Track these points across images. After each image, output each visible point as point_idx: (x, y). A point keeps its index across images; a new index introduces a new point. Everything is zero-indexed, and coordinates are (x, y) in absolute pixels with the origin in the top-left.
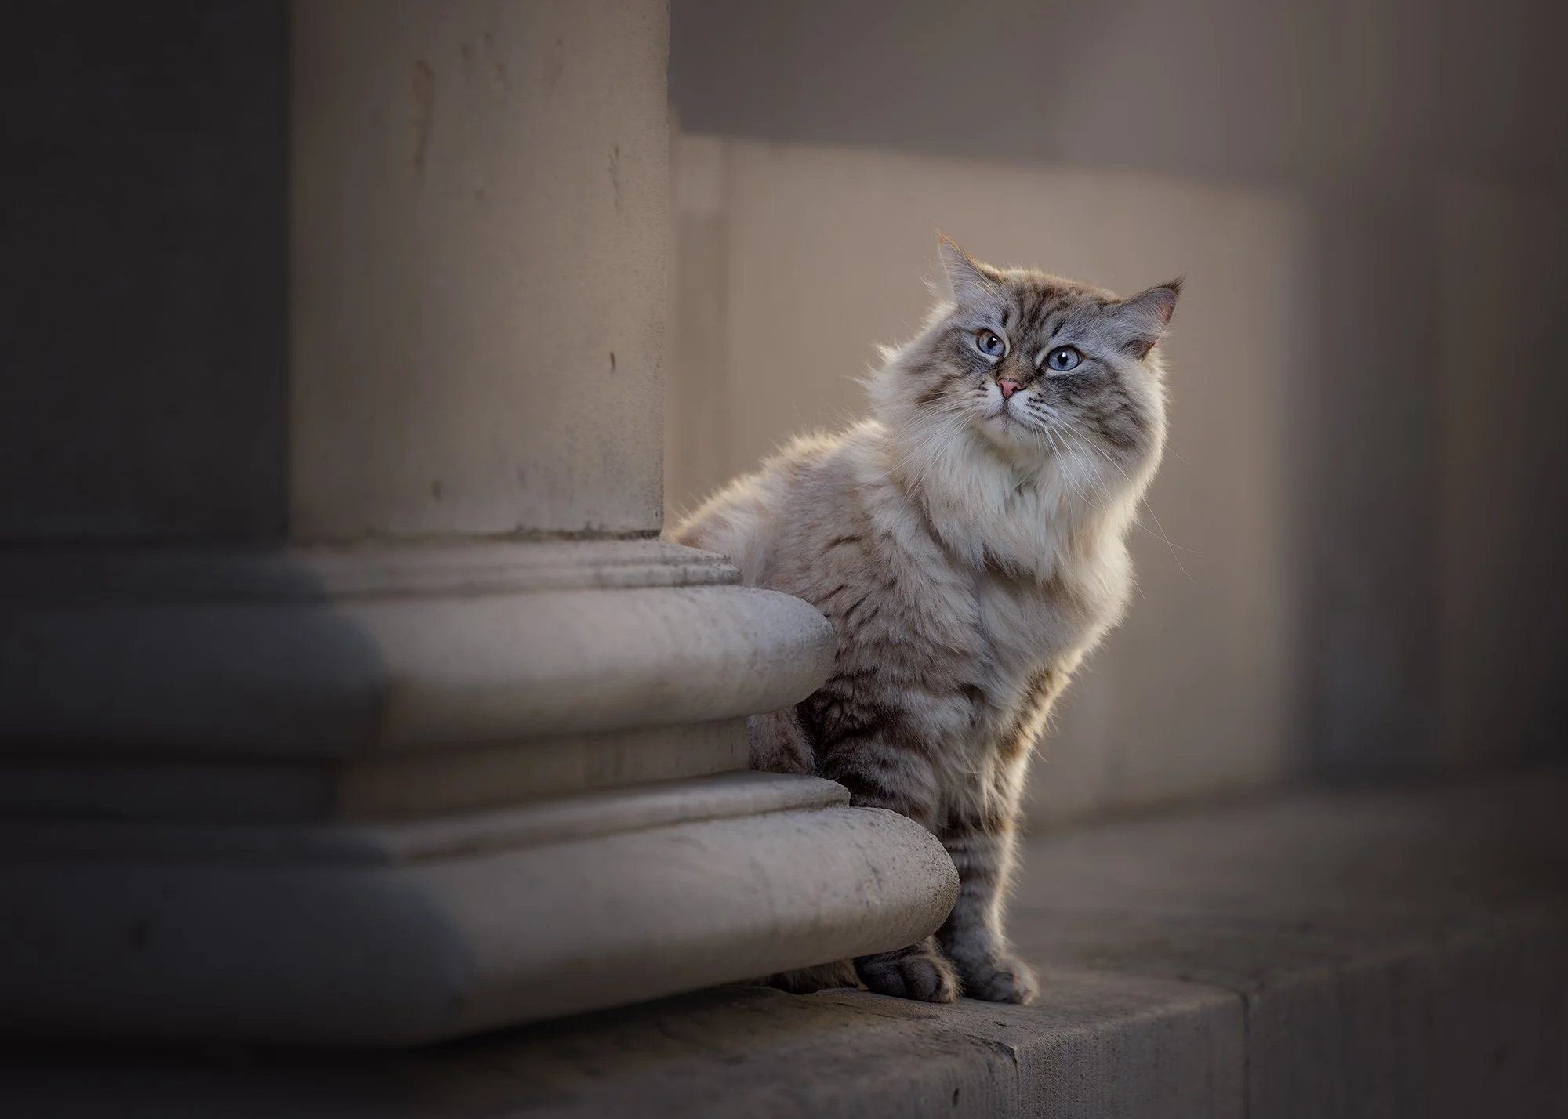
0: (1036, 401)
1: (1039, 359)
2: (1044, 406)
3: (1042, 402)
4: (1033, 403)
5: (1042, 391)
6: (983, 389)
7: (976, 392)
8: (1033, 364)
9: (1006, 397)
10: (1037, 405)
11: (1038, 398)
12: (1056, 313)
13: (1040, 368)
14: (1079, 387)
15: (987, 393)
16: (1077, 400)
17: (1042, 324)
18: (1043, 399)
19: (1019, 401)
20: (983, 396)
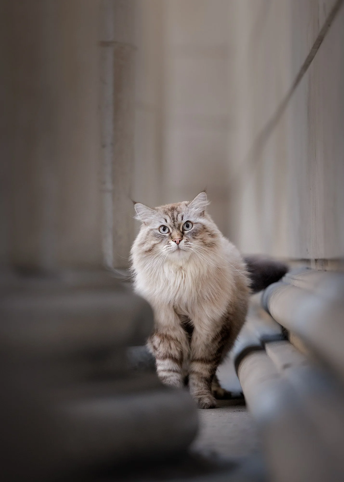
0: (186, 242)
1: (181, 230)
2: (189, 243)
3: (188, 242)
4: (186, 243)
5: (187, 239)
6: (169, 244)
7: (167, 245)
8: (180, 231)
9: (178, 244)
10: (187, 243)
11: (187, 241)
12: (179, 215)
13: (182, 232)
14: (196, 233)
15: (171, 245)
16: (197, 238)
17: (177, 219)
18: (188, 241)
19: (182, 243)
20: (170, 246)
